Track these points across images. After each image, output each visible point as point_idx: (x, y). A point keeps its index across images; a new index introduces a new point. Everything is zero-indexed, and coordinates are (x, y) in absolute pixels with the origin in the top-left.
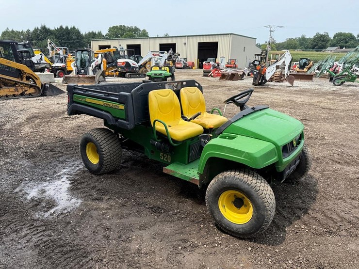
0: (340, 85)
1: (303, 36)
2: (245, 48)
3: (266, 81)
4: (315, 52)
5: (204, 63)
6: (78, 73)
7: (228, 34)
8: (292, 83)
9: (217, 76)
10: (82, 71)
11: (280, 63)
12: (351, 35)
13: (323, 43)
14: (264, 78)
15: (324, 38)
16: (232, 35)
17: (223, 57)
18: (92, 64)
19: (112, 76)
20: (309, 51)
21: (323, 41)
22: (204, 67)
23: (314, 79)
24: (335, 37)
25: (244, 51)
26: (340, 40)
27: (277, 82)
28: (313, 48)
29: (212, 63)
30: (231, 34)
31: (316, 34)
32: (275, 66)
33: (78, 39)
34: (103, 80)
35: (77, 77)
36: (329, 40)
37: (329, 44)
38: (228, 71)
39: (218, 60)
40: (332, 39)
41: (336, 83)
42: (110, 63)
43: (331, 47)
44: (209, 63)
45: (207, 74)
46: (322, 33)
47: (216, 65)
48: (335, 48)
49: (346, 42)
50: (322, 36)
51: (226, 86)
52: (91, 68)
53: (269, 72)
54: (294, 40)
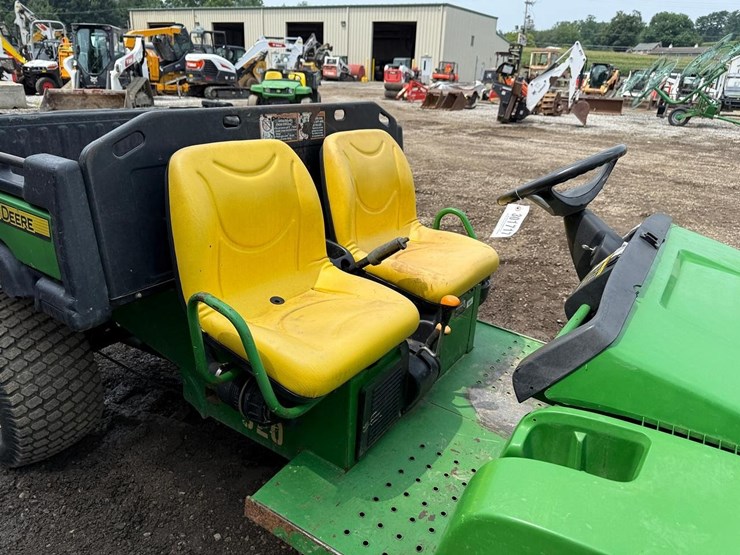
1: (591, 17)
2: (473, 37)
3: (527, 113)
4: (613, 54)
5: (386, 67)
6: (82, 85)
7: (439, 5)
8: (583, 118)
9: (417, 98)
10: (94, 80)
11: (558, 72)
12: (685, 17)
13: (631, 34)
14: (522, 105)
15: (632, 23)
16: (446, 8)
17: (427, 57)
18: (118, 62)
19: (174, 93)
20: (601, 50)
21: (631, 29)
22: (386, 77)
23: (624, 110)
24: (653, 21)
25: (472, 44)
26: (663, 29)
27: (549, 115)
28: (610, 44)
29: (403, 68)
30: (444, 5)
31: (615, 15)
32: (547, 77)
33: (101, 7)
34: (148, 102)
35: (79, 95)
36: (641, 29)
37: (641, 34)
38: (440, 88)
39: (417, 62)
40: (648, 25)
41: (674, 120)
42: (170, 62)
43: (645, 42)
44: (397, 68)
45: (394, 93)
46: (629, 12)
47: (413, 74)
48: (653, 45)
49: (675, 34)
50: (629, 18)
51: (438, 124)
52: (113, 73)
53: (534, 93)
54: (572, 25)
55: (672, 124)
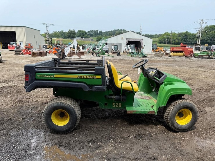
0: (99, 57)
1: (62, 30)
2: (34, 36)
3: (66, 56)
4: (70, 40)
5: (8, 45)
7: (22, 27)
8: (80, 57)
9: (27, 54)
11: (72, 46)
12: (85, 31)
13: (73, 35)
14: (64, 54)
15: (73, 32)
16: (25, 28)
17: (21, 41)
20: (67, 39)
21: (73, 34)
22: (9, 48)
23: (85, 54)
24: (78, 32)
25: (34, 38)
26: (81, 34)
27: (69, 56)
28: (69, 38)
29: (14, 45)
30: (24, 27)
31: (69, 30)
36: (76, 34)
37: (76, 35)
38: (34, 50)
39: (18, 43)
40: (77, 33)
41: (97, 56)
43: (77, 37)
44: (13, 45)
46: (72, 30)
48: (79, 38)
49: (84, 35)
50: (72, 31)
53: (66, 51)
54: (58, 32)
55: (97, 57)
